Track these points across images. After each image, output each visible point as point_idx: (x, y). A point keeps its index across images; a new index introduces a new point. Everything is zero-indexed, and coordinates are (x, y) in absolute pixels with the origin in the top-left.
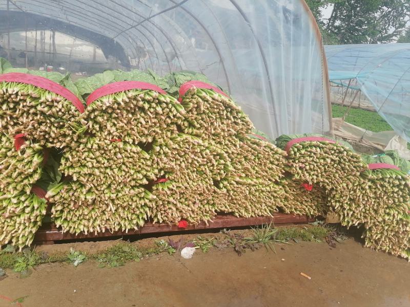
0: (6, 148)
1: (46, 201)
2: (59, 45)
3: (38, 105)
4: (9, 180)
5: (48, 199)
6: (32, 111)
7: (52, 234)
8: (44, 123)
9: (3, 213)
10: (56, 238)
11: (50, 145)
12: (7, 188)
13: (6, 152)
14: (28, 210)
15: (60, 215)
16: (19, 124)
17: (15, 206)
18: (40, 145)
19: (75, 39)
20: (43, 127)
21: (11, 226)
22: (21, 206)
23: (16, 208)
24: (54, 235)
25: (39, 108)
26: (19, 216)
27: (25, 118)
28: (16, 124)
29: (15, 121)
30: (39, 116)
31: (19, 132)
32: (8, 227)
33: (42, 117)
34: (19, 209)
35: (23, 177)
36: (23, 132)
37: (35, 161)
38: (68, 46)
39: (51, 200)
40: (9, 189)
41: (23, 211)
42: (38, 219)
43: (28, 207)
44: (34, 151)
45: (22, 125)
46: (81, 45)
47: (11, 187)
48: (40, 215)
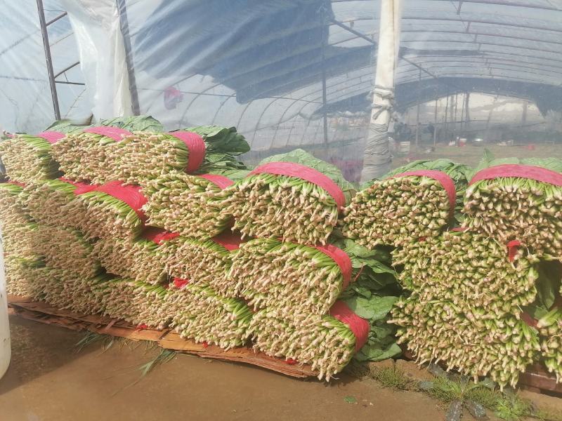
0: (494, 258)
1: (538, 332)
2: (474, 110)
3: (540, 205)
4: (495, 297)
5: (539, 330)
6: (533, 212)
7: (539, 379)
8: (545, 227)
9: (485, 336)
10: (544, 385)
11: (550, 257)
12: (491, 306)
13: (493, 263)
14: (517, 340)
15: (554, 356)
16: (513, 228)
17: (501, 332)
18: (537, 257)
19: (495, 98)
20: (544, 234)
21: (492, 355)
22: (508, 334)
23: (501, 334)
24: (541, 381)
25: (543, 208)
26: (504, 345)
27: (521, 222)
28: (509, 228)
29: (507, 224)
30: (541, 220)
31: (512, 238)
32: (489, 356)
33: (545, 221)
34: (506, 336)
35: (513, 295)
36: (517, 239)
37: (531, 277)
38: (486, 107)
39: (544, 332)
40: (493, 309)
41: (510, 339)
42: (530, 355)
43: (517, 335)
44: (529, 263)
45: (517, 230)
46: (504, 103)
47: (495, 306)
48: (532, 350)
